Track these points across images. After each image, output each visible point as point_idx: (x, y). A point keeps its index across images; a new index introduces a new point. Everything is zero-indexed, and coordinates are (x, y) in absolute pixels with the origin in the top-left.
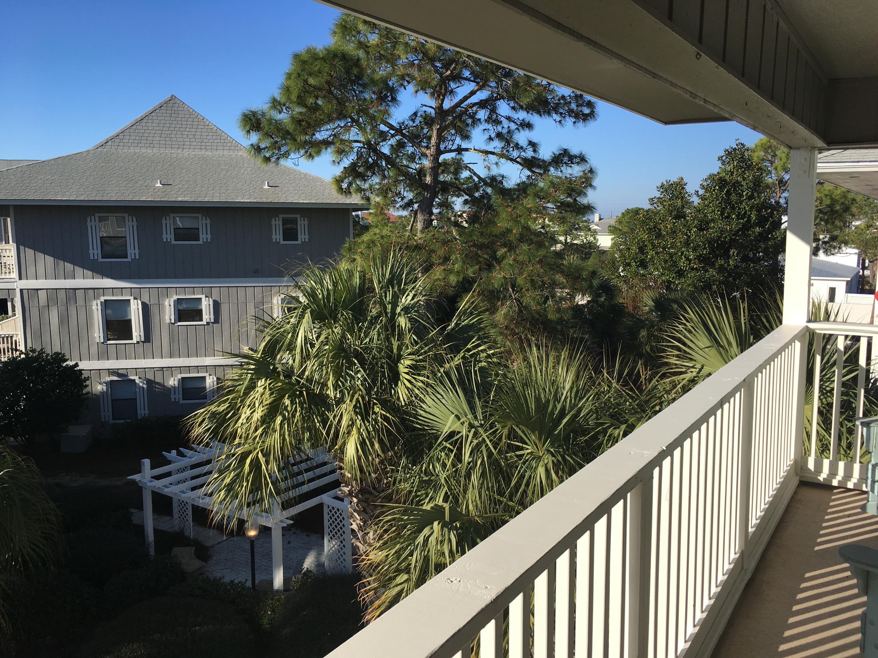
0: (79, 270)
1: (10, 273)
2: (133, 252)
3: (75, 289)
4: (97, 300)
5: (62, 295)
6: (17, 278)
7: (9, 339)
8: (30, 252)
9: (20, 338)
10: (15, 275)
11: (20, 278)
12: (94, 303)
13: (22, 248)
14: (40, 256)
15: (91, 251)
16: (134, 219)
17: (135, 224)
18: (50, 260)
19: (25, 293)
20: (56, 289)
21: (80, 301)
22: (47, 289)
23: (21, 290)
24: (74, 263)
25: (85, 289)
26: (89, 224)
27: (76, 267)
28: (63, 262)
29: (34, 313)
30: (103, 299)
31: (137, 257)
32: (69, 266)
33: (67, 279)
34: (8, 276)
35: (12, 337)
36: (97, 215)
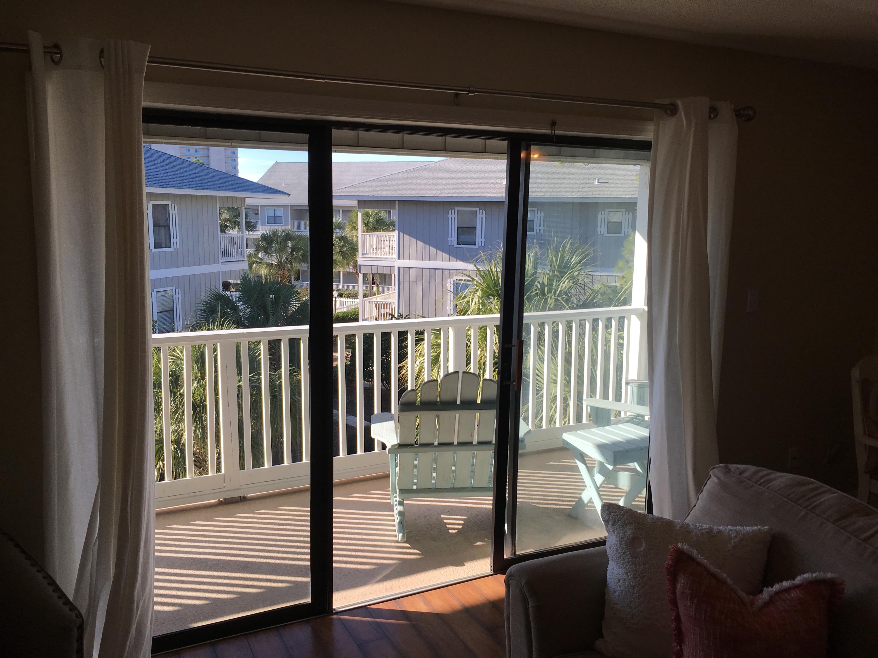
0: (440, 253)
1: (392, 254)
2: (480, 240)
3: (436, 269)
4: (451, 279)
5: (426, 272)
6: (397, 258)
7: (388, 305)
8: (407, 237)
9: (395, 306)
10: (395, 256)
11: (399, 258)
12: (449, 281)
13: (401, 234)
14: (414, 240)
15: (449, 239)
16: (484, 212)
17: (484, 216)
18: (420, 244)
19: (401, 269)
20: (423, 268)
21: (439, 280)
22: (416, 268)
23: (399, 268)
24: (436, 248)
25: (443, 269)
26: (450, 216)
27: (438, 251)
28: (429, 246)
29: (406, 286)
30: (455, 278)
31: (483, 245)
32: (433, 250)
33: (431, 260)
34: (391, 257)
35: (390, 304)
36: (456, 209)
